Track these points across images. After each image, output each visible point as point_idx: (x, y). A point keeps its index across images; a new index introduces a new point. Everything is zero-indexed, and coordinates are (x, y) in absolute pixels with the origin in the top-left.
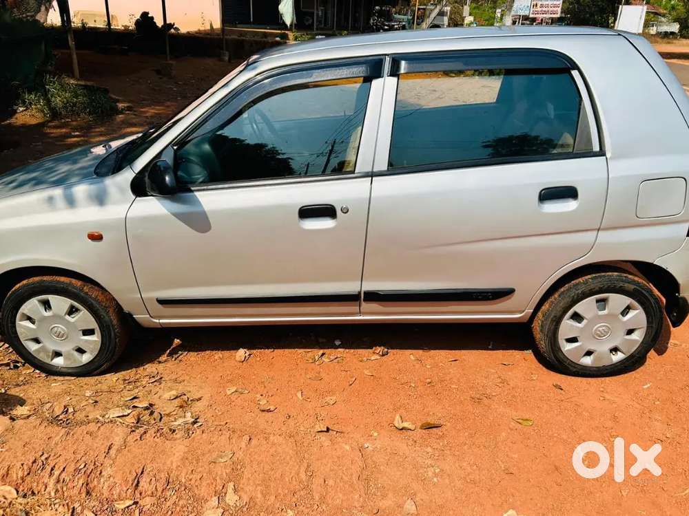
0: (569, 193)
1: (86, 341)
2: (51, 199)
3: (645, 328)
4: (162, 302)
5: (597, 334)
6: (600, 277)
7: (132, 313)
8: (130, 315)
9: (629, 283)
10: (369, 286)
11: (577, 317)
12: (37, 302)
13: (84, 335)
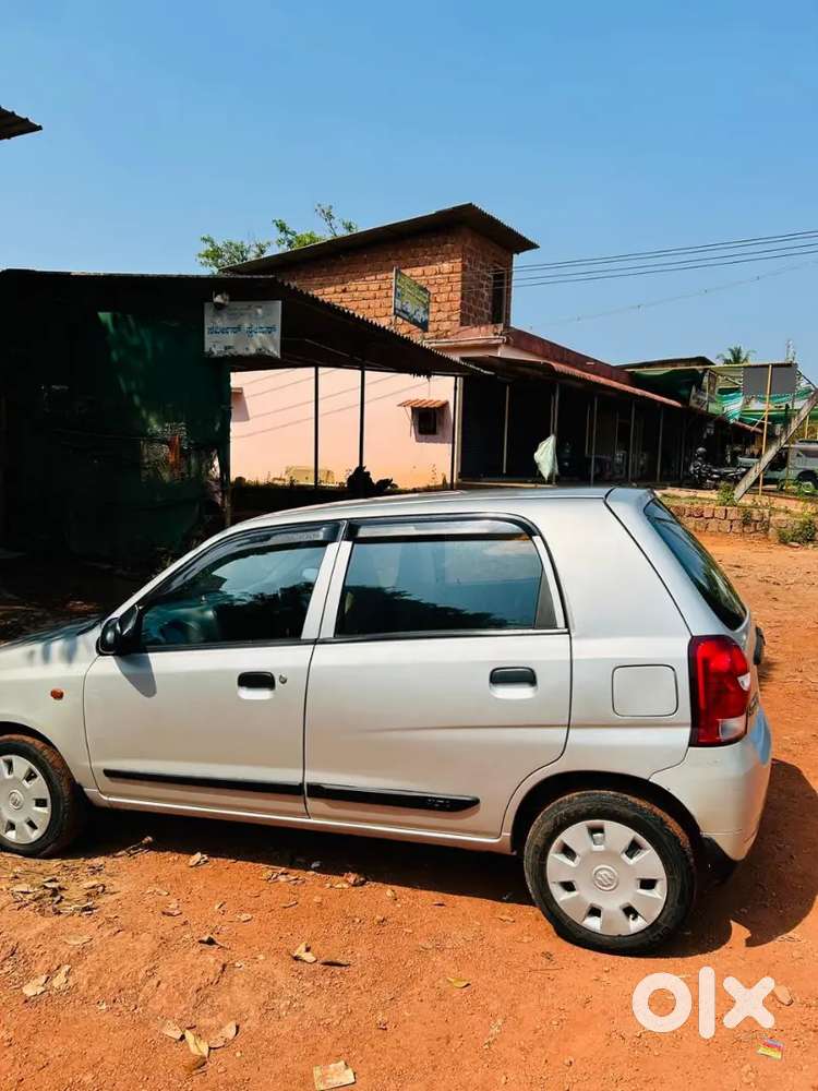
0: (527, 677)
1: (38, 813)
2: (32, 654)
3: (665, 881)
4: (109, 773)
5: (600, 882)
6: (589, 795)
7: (83, 785)
8: (80, 787)
9: (626, 806)
10: (313, 777)
11: (567, 851)
12: (2, 762)
13: (37, 805)
